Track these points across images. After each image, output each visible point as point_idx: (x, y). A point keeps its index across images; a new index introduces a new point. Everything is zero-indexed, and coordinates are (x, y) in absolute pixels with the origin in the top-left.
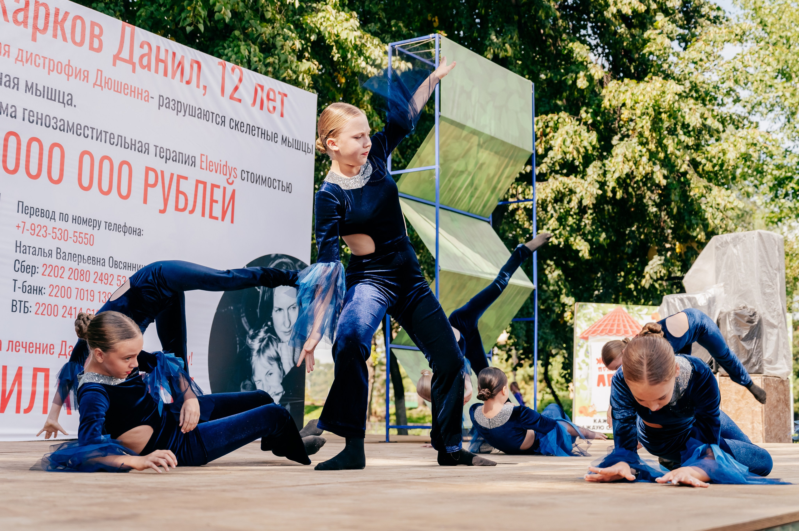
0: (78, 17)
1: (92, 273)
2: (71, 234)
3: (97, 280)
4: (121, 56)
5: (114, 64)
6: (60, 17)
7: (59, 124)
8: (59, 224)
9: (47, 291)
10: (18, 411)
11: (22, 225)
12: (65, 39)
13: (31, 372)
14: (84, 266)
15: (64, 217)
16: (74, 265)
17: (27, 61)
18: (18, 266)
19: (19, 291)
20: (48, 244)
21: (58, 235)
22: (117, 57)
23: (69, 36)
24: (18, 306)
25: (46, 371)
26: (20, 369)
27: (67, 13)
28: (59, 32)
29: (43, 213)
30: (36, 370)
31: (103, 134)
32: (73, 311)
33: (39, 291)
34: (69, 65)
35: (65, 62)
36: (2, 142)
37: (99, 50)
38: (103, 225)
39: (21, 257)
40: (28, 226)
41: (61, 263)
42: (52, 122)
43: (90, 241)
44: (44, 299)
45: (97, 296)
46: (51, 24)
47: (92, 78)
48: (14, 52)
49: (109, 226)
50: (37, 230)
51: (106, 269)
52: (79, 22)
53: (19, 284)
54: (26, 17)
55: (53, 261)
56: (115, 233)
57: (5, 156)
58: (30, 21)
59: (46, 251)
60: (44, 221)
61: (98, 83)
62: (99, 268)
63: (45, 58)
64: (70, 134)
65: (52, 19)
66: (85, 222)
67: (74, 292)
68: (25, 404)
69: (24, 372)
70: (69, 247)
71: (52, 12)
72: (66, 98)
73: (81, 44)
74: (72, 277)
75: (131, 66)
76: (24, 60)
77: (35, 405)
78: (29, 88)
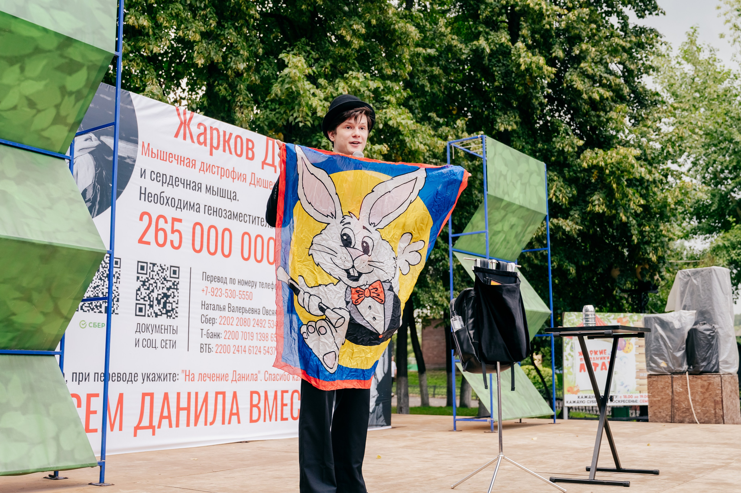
0: (238, 136)
1: (252, 320)
2: (237, 293)
3: (255, 325)
4: (267, 162)
5: (263, 168)
6: (227, 137)
7: (228, 214)
8: (230, 286)
9: (222, 335)
10: (206, 424)
11: (205, 289)
12: (231, 153)
13: (214, 395)
14: (246, 316)
15: (232, 281)
16: (239, 315)
17: (207, 170)
18: (204, 319)
19: (205, 337)
20: (223, 301)
21: (229, 295)
22: (264, 163)
23: (233, 150)
24: (204, 348)
25: (223, 393)
26: (207, 393)
27: (231, 134)
28: (227, 148)
29: (219, 279)
30: (217, 393)
31: (257, 219)
32: (240, 348)
33: (218, 336)
34: (234, 171)
35: (231, 169)
36: (191, 230)
37: (252, 159)
38: (258, 284)
39: (205, 312)
40: (209, 290)
41: (231, 314)
42: (224, 213)
43: (249, 297)
44: (221, 341)
45: (255, 336)
46: (222, 143)
47: (248, 180)
48: (198, 165)
49: (262, 284)
50: (215, 292)
51: (261, 317)
52: (239, 140)
53: (205, 332)
54: (205, 139)
55: (226, 313)
56: (266, 290)
57: (193, 240)
58: (208, 141)
59: (222, 307)
60: (219, 285)
61: (253, 182)
62: (256, 316)
63: (218, 167)
64: (235, 220)
65: (222, 139)
66: (246, 283)
67: (240, 334)
68: (210, 419)
69: (209, 395)
70: (236, 302)
71: (222, 134)
72: (232, 195)
73: (240, 156)
74: (239, 324)
75: (273, 168)
76: (205, 170)
77: (217, 418)
78: (209, 189)
